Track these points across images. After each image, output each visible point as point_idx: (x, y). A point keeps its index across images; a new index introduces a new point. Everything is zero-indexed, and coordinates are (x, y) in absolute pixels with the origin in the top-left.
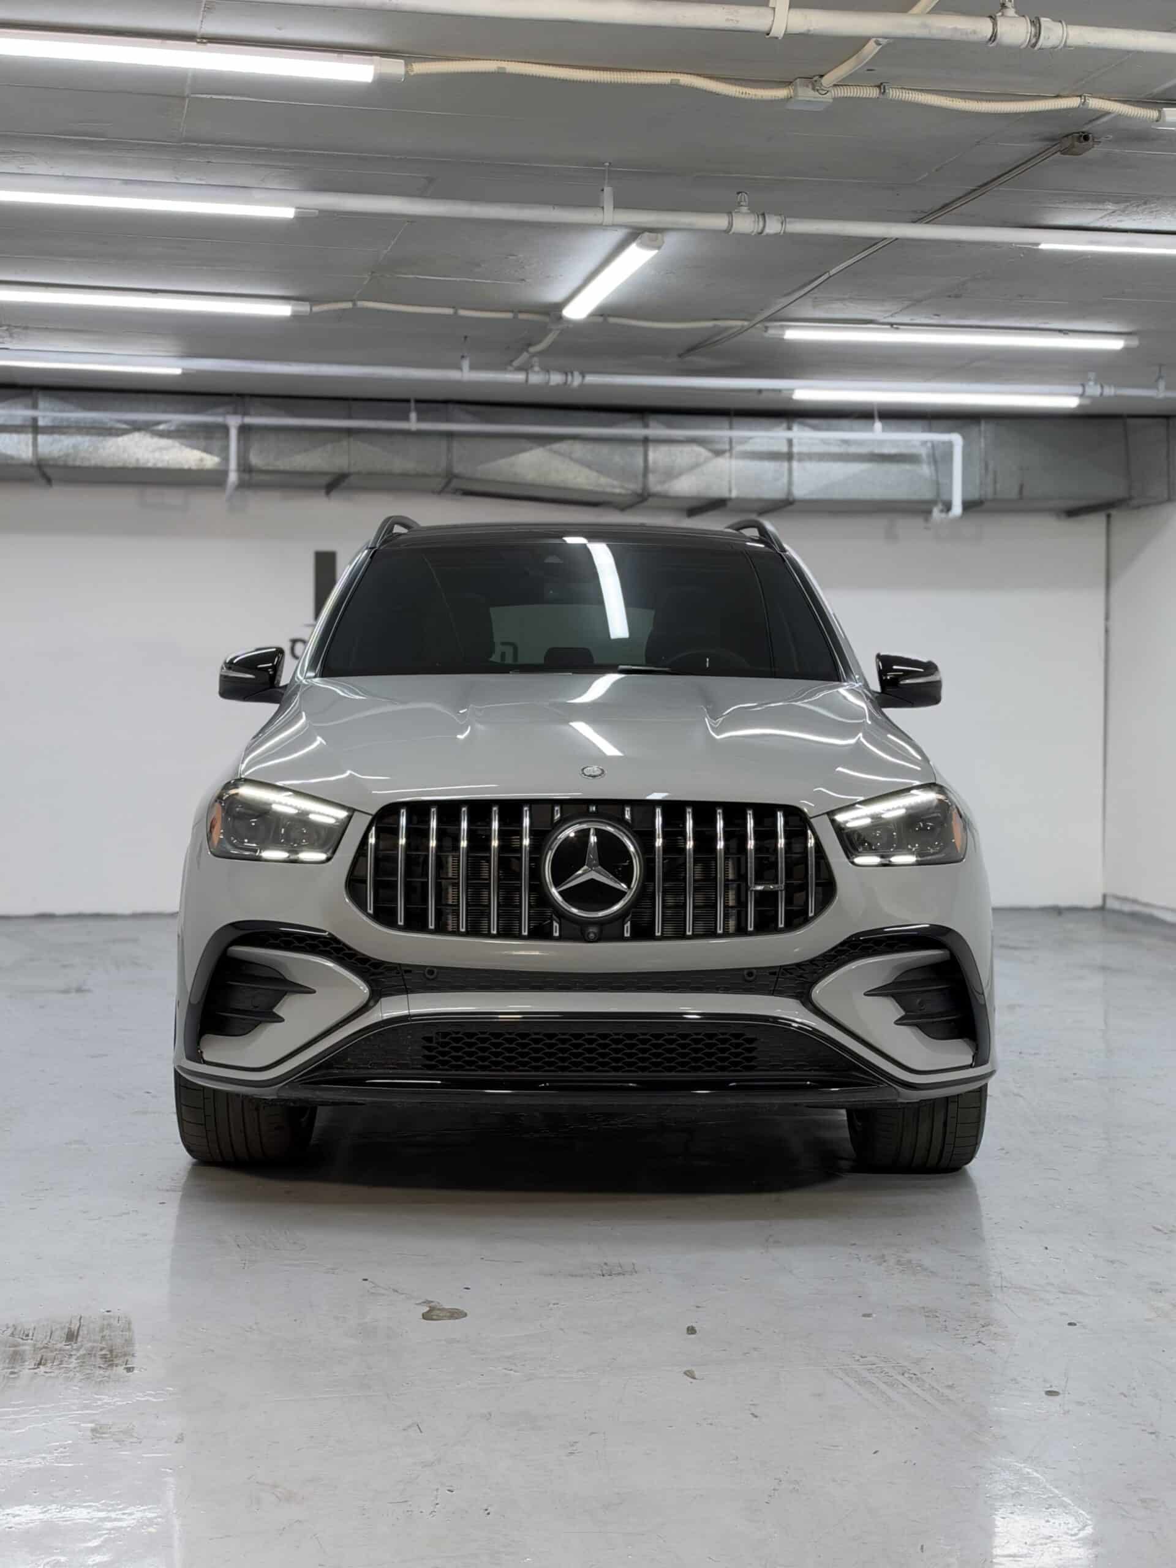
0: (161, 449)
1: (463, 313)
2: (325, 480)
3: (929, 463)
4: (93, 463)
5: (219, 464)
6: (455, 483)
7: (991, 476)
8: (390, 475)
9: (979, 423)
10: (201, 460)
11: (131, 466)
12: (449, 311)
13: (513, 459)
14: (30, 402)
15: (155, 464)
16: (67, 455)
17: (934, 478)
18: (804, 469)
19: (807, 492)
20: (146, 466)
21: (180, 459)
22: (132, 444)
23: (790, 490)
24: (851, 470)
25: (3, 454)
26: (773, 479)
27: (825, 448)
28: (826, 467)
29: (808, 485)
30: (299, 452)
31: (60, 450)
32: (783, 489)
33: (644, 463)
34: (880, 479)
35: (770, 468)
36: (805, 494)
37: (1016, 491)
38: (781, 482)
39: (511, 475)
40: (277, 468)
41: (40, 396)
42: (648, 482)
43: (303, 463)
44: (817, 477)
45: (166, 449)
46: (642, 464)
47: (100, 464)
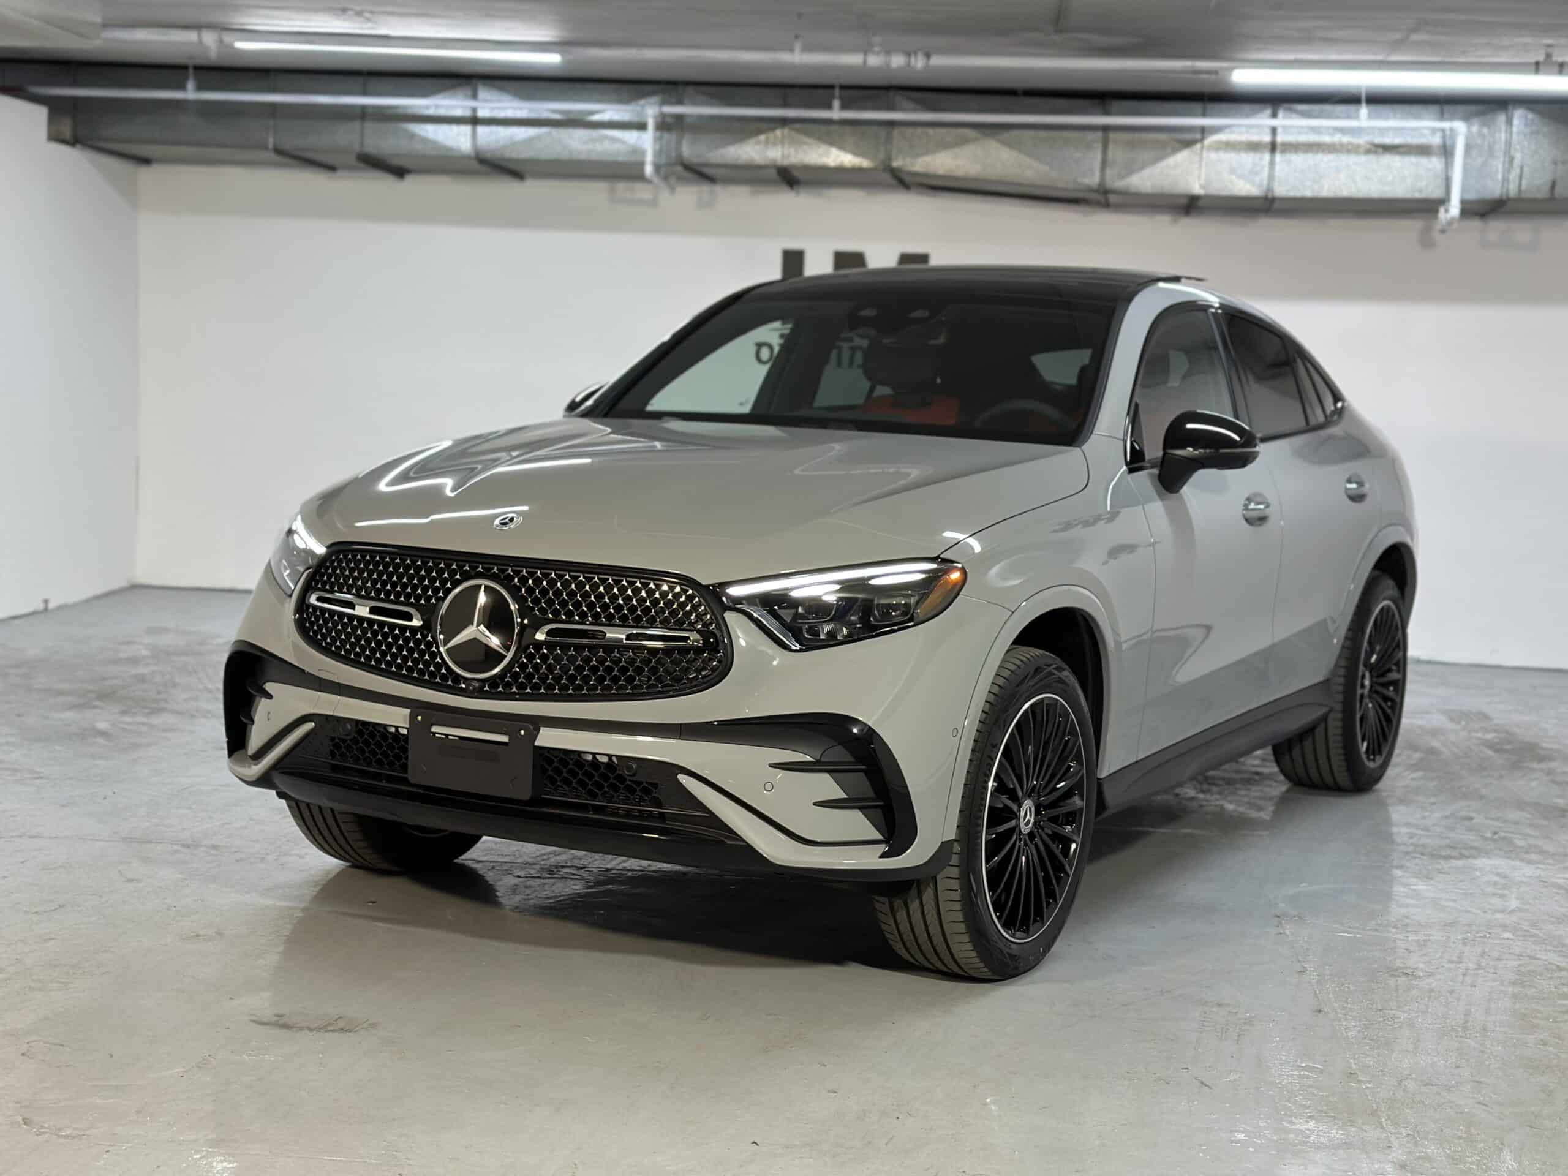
3: (1440, 155)
7: (1517, 171)
8: (824, 169)
9: (1507, 108)
14: (470, 93)
16: (504, 148)
17: (1442, 173)
18: (1289, 162)
19: (1290, 188)
20: (578, 158)
21: (612, 151)
22: (566, 136)
23: (1270, 186)
24: (1344, 164)
25: (445, 147)
26: (1249, 174)
27: (1314, 138)
28: (1315, 159)
29: (1291, 179)
30: (731, 144)
31: (497, 142)
32: (1262, 185)
33: (1102, 155)
34: (1379, 173)
35: (1247, 161)
36: (1288, 191)
37: (1546, 188)
38: (1260, 175)
39: (953, 168)
40: (709, 161)
41: (480, 86)
42: (1105, 177)
43: (735, 156)
44: (1303, 171)
45: (599, 141)
46: (1099, 157)
47: (534, 157)
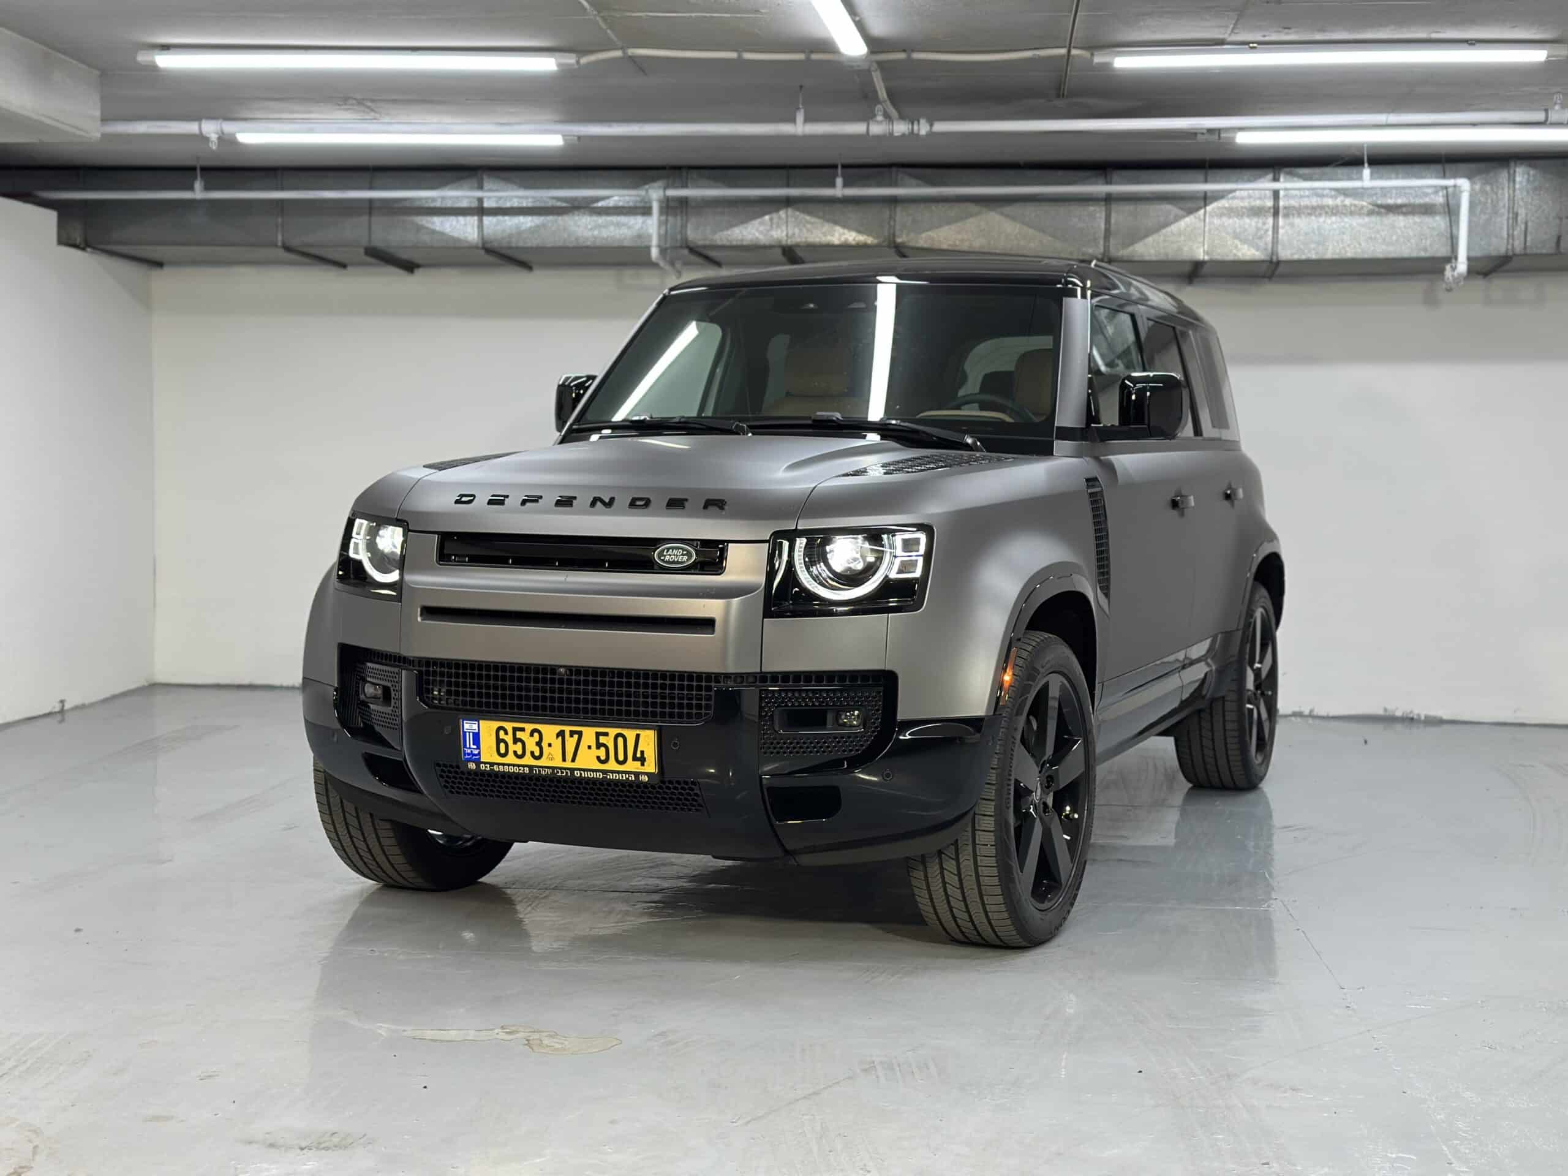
1: (748, 56)
7: (1520, 228)
8: (830, 247)
11: (571, 245)
12: (733, 55)
14: (476, 185)
18: (1293, 225)
19: (1294, 251)
20: (584, 245)
21: (618, 236)
22: (571, 223)
23: (1275, 249)
24: (1347, 225)
25: (453, 238)
26: (1253, 239)
27: (1317, 201)
28: (1318, 222)
29: (1295, 242)
30: (736, 225)
31: (504, 231)
32: (1266, 249)
33: (1106, 224)
34: (1383, 234)
35: (1250, 225)
36: (1292, 254)
37: (1553, 244)
38: (1264, 240)
39: (957, 243)
40: (714, 243)
41: (485, 177)
42: (1109, 246)
43: (740, 237)
44: (1306, 234)
45: (604, 227)
46: (1103, 226)
47: (540, 245)
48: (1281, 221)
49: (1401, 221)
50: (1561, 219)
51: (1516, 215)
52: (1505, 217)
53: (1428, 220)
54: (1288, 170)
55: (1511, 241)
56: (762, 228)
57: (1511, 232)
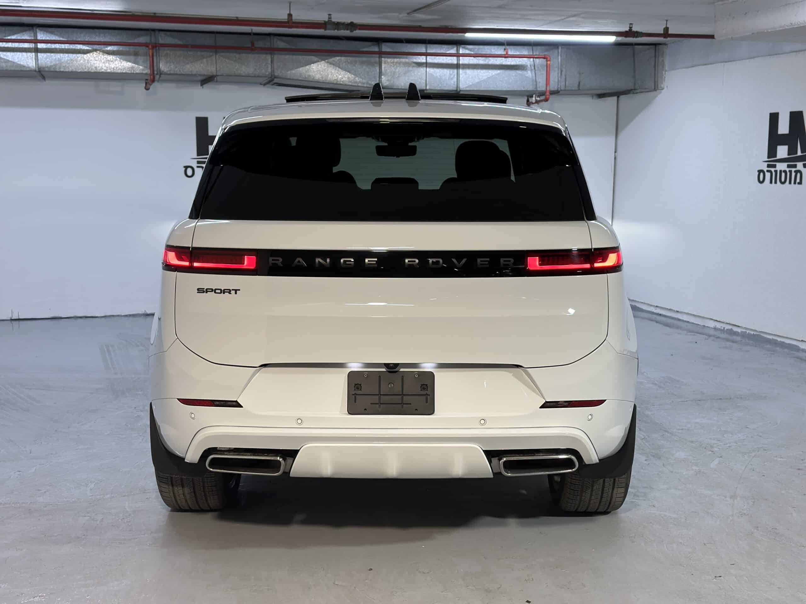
0: (109, 61)
2: (200, 78)
3: (531, 70)
4: (70, 69)
5: (143, 70)
6: (276, 80)
7: (563, 76)
8: (240, 76)
9: (558, 48)
10: (132, 67)
11: (92, 71)
13: (307, 67)
14: (33, 35)
15: (106, 70)
16: (56, 65)
17: (535, 78)
18: (466, 73)
19: (467, 86)
20: (101, 71)
21: (120, 67)
22: (93, 59)
23: (458, 85)
24: (490, 74)
25: (18, 64)
26: (449, 79)
27: (476, 61)
28: (477, 72)
29: (467, 82)
30: (188, 63)
31: (51, 62)
32: (454, 84)
33: (379, 70)
34: (506, 79)
35: (447, 73)
36: (467, 87)
37: (576, 85)
38: (453, 80)
39: (307, 76)
40: (176, 72)
41: (38, 30)
42: (381, 80)
43: (191, 70)
44: (472, 78)
45: (112, 61)
46: (378, 70)
47: (74, 70)
48: (461, 71)
49: (513, 73)
50: (580, 74)
51: (562, 71)
52: (557, 72)
53: (524, 73)
54: (463, 46)
55: (559, 84)
56: (202, 65)
57: (559, 79)
